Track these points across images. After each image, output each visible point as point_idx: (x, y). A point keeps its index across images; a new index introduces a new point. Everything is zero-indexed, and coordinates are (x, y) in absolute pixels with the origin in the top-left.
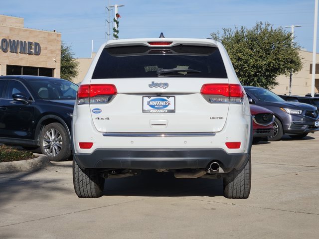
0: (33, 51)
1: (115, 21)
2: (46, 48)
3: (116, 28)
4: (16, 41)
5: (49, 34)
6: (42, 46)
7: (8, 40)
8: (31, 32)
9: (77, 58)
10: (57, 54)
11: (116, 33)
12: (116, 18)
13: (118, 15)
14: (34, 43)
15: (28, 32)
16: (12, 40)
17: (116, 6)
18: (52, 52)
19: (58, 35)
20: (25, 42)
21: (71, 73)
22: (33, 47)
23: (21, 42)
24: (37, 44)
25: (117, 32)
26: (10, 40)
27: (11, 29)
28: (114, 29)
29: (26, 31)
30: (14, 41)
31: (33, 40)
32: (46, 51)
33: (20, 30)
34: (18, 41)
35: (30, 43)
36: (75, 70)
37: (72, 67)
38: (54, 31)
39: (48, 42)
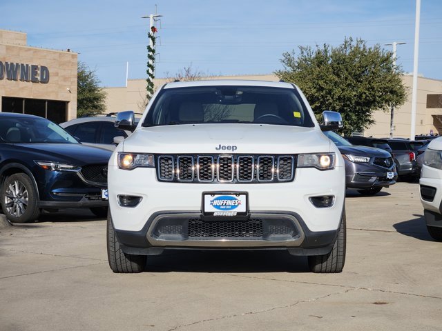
0: (39, 78)
1: (150, 36)
2: (57, 74)
3: (152, 47)
4: (15, 64)
5: (60, 54)
6: (51, 71)
7: (4, 63)
8: (35, 51)
9: (105, 88)
10: (72, 82)
11: (151, 53)
12: (151, 32)
13: (154, 29)
14: (39, 67)
15: (32, 52)
16: (9, 63)
17: (151, 16)
18: (65, 79)
19: (73, 56)
20: (27, 65)
21: (96, 107)
22: (39, 72)
23: (22, 65)
24: (44, 69)
25: (153, 51)
26: (6, 63)
27: (8, 48)
28: (149, 48)
29: (30, 50)
30: (12, 64)
31: (39, 63)
32: (56, 78)
33: (20, 49)
34: (17, 64)
35: (35, 67)
36: (102, 103)
37: (97, 99)
38: (69, 50)
39: (60, 66)
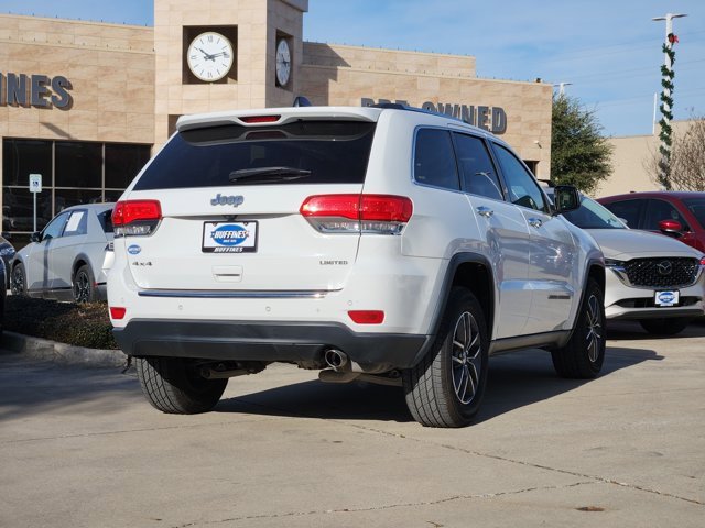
0: (490, 126)
1: (666, 50)
2: (518, 119)
3: (669, 68)
4: (453, 105)
5: (524, 87)
6: (509, 114)
7: (436, 106)
8: (485, 85)
9: (611, 137)
10: (543, 131)
11: (667, 78)
12: (668, 43)
13: (672, 38)
14: (491, 108)
15: (479, 85)
16: (444, 105)
17: (668, 17)
18: (532, 126)
19: (545, 89)
20: (472, 107)
21: (595, 169)
22: (490, 117)
23: (464, 107)
24: (498, 111)
25: (671, 74)
26: (440, 105)
27: (443, 82)
28: (664, 69)
29: (476, 82)
30: (448, 106)
31: (490, 103)
32: (518, 125)
33: (462, 81)
35: (483, 110)
36: (606, 162)
37: (597, 155)
38: (538, 80)
39: (524, 104)
